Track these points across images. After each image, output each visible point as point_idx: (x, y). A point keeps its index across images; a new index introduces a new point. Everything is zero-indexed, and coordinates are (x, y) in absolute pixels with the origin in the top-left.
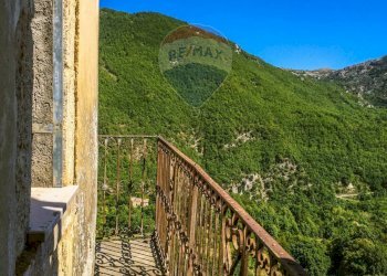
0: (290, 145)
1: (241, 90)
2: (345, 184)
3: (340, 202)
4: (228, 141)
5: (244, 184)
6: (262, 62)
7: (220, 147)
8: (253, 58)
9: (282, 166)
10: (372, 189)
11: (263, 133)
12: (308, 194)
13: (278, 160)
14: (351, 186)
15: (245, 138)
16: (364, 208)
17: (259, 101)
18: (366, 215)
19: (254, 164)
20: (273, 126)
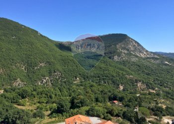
0: (59, 67)
1: (40, 48)
2: (76, 78)
3: (75, 84)
4: (36, 66)
5: (43, 81)
6: (48, 38)
7: (33, 69)
8: (45, 37)
9: (56, 74)
10: (84, 79)
11: (49, 63)
12: (65, 82)
13: (55, 72)
14: (78, 79)
15: (43, 65)
16: (82, 85)
17: (47, 52)
18: (82, 87)
19: (46, 74)
20: (52, 60)
